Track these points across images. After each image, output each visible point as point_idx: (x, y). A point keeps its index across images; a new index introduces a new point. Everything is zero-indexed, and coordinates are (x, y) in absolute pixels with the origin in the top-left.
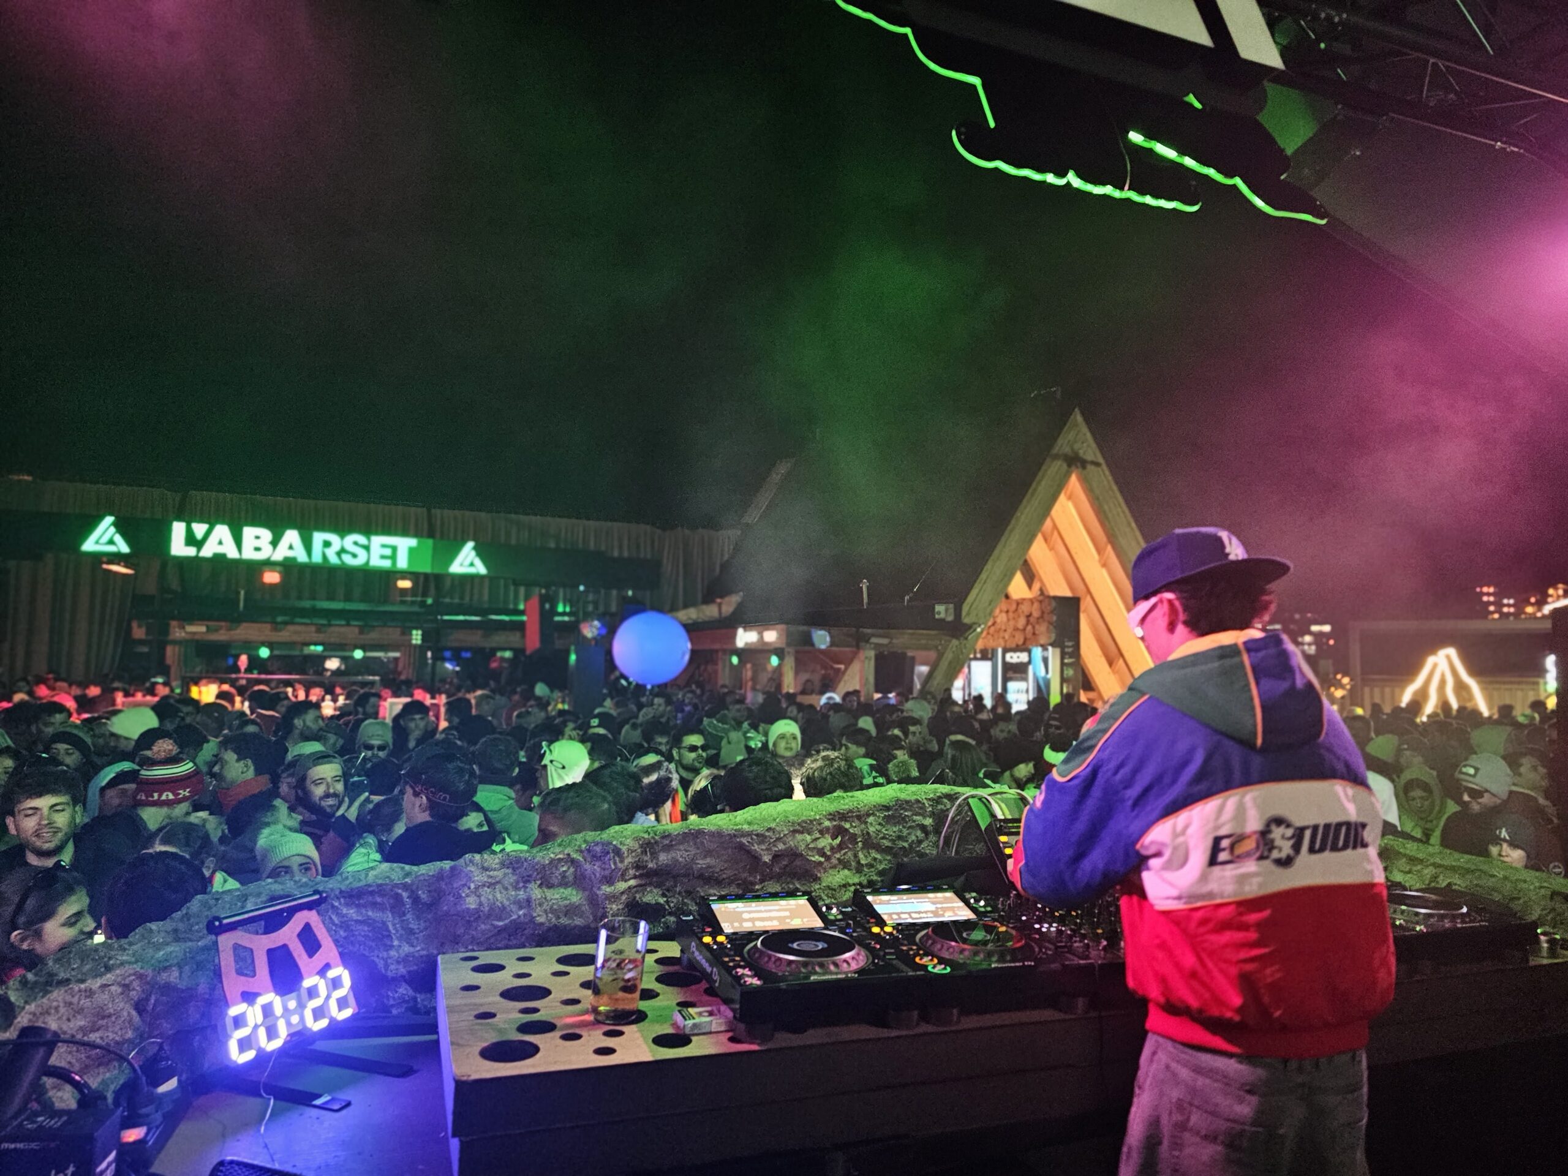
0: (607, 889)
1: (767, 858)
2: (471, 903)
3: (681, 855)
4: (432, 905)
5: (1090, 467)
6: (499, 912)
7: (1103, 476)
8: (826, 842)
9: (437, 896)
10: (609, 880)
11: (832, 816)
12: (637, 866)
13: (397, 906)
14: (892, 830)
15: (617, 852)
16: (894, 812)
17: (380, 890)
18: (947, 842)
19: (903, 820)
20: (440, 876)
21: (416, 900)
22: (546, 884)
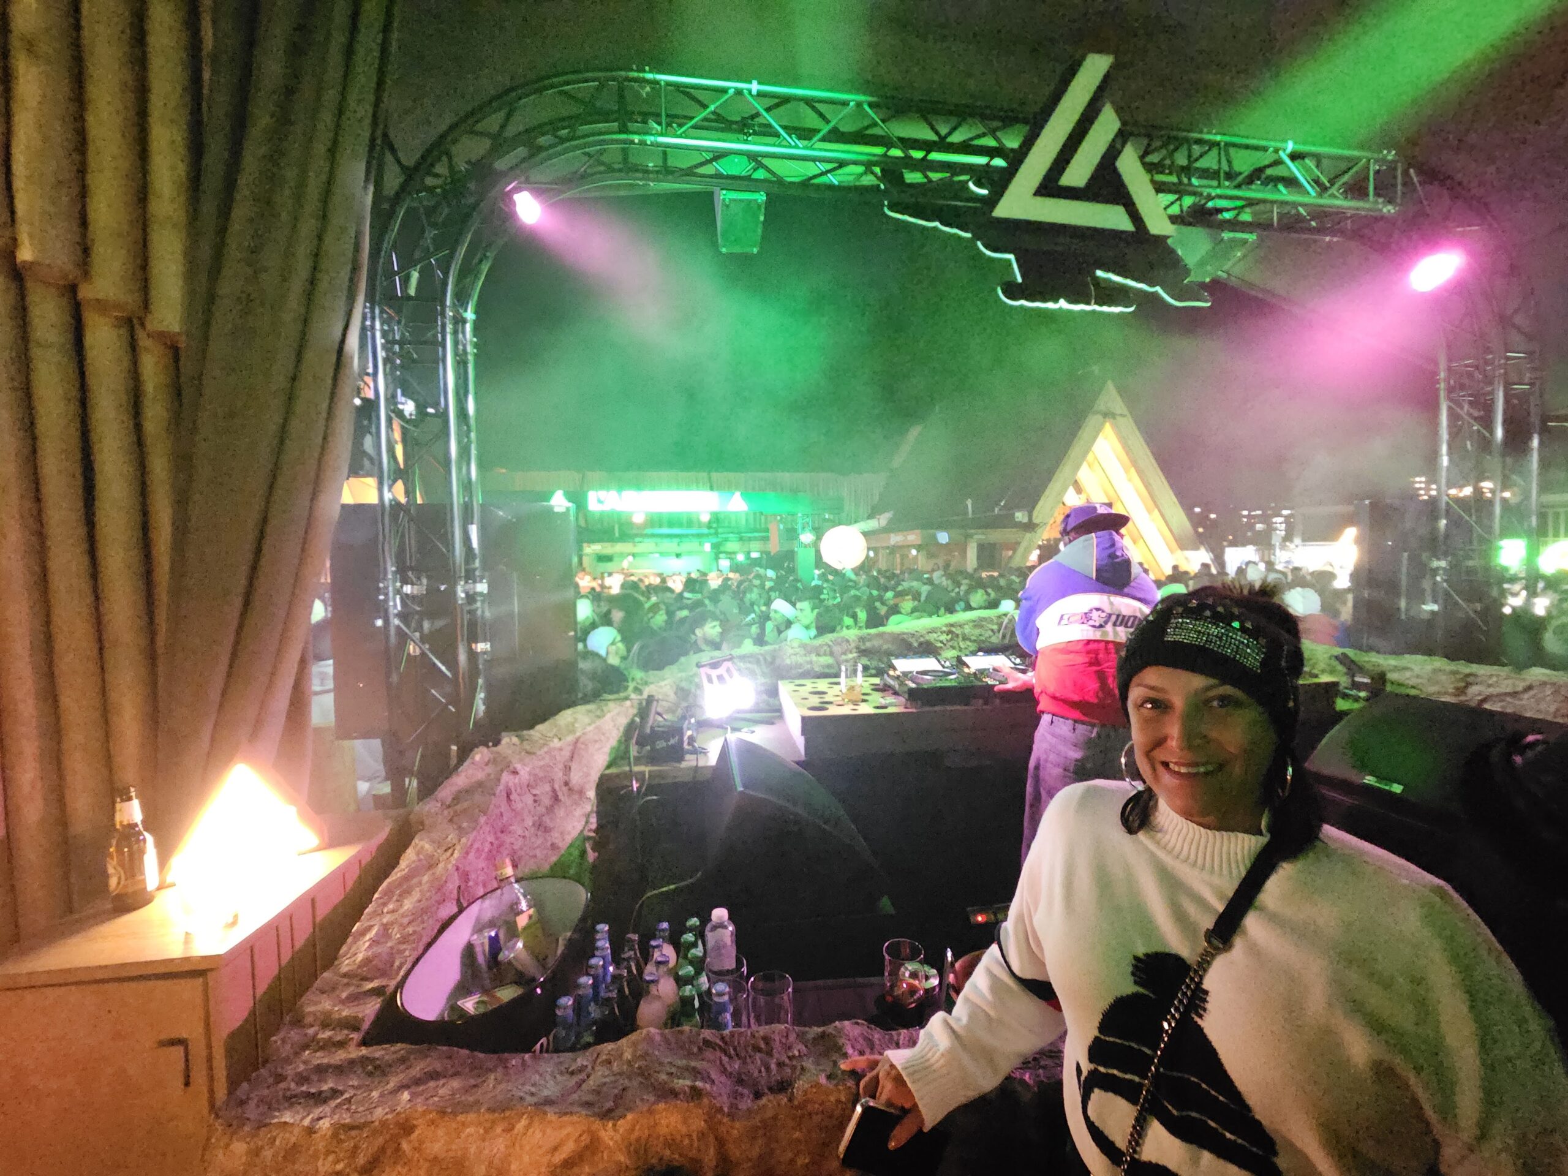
0: (844, 657)
1: (916, 645)
2: (788, 662)
3: (876, 643)
4: (772, 663)
5: (1118, 418)
6: (800, 666)
7: (1127, 423)
8: (944, 637)
9: (774, 658)
10: (844, 653)
11: (946, 625)
12: (857, 648)
13: (758, 662)
14: (977, 631)
15: (848, 641)
16: (978, 623)
17: (751, 656)
18: (1004, 636)
19: (982, 626)
20: (775, 650)
21: (765, 659)
22: (818, 655)
